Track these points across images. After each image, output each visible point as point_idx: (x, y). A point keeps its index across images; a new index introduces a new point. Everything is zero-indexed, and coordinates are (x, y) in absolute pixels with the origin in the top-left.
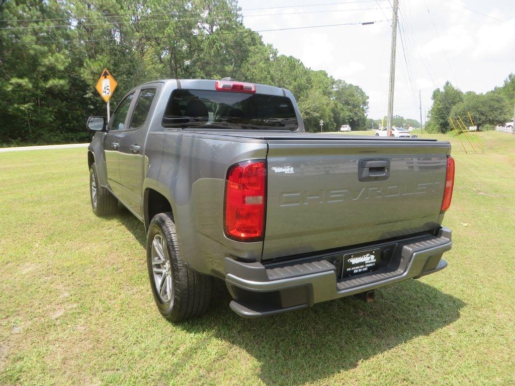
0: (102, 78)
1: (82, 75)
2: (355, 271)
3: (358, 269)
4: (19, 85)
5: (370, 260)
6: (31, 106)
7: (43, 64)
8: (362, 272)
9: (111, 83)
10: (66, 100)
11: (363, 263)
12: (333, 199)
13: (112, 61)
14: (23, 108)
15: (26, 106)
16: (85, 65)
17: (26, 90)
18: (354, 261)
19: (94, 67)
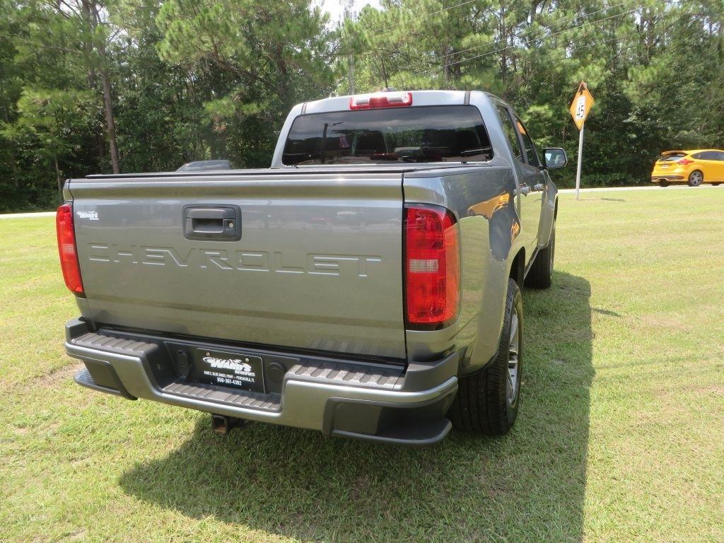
0: (578, 94)
1: (625, 91)
2: (219, 380)
3: (224, 378)
4: (539, 115)
5: (243, 370)
6: (549, 140)
7: (570, 83)
8: (231, 386)
9: (587, 101)
10: (599, 129)
11: (231, 372)
12: (150, 260)
13: (675, 64)
14: (539, 144)
15: (542, 140)
16: (629, 75)
17: (546, 120)
18: (215, 363)
19: (643, 76)
